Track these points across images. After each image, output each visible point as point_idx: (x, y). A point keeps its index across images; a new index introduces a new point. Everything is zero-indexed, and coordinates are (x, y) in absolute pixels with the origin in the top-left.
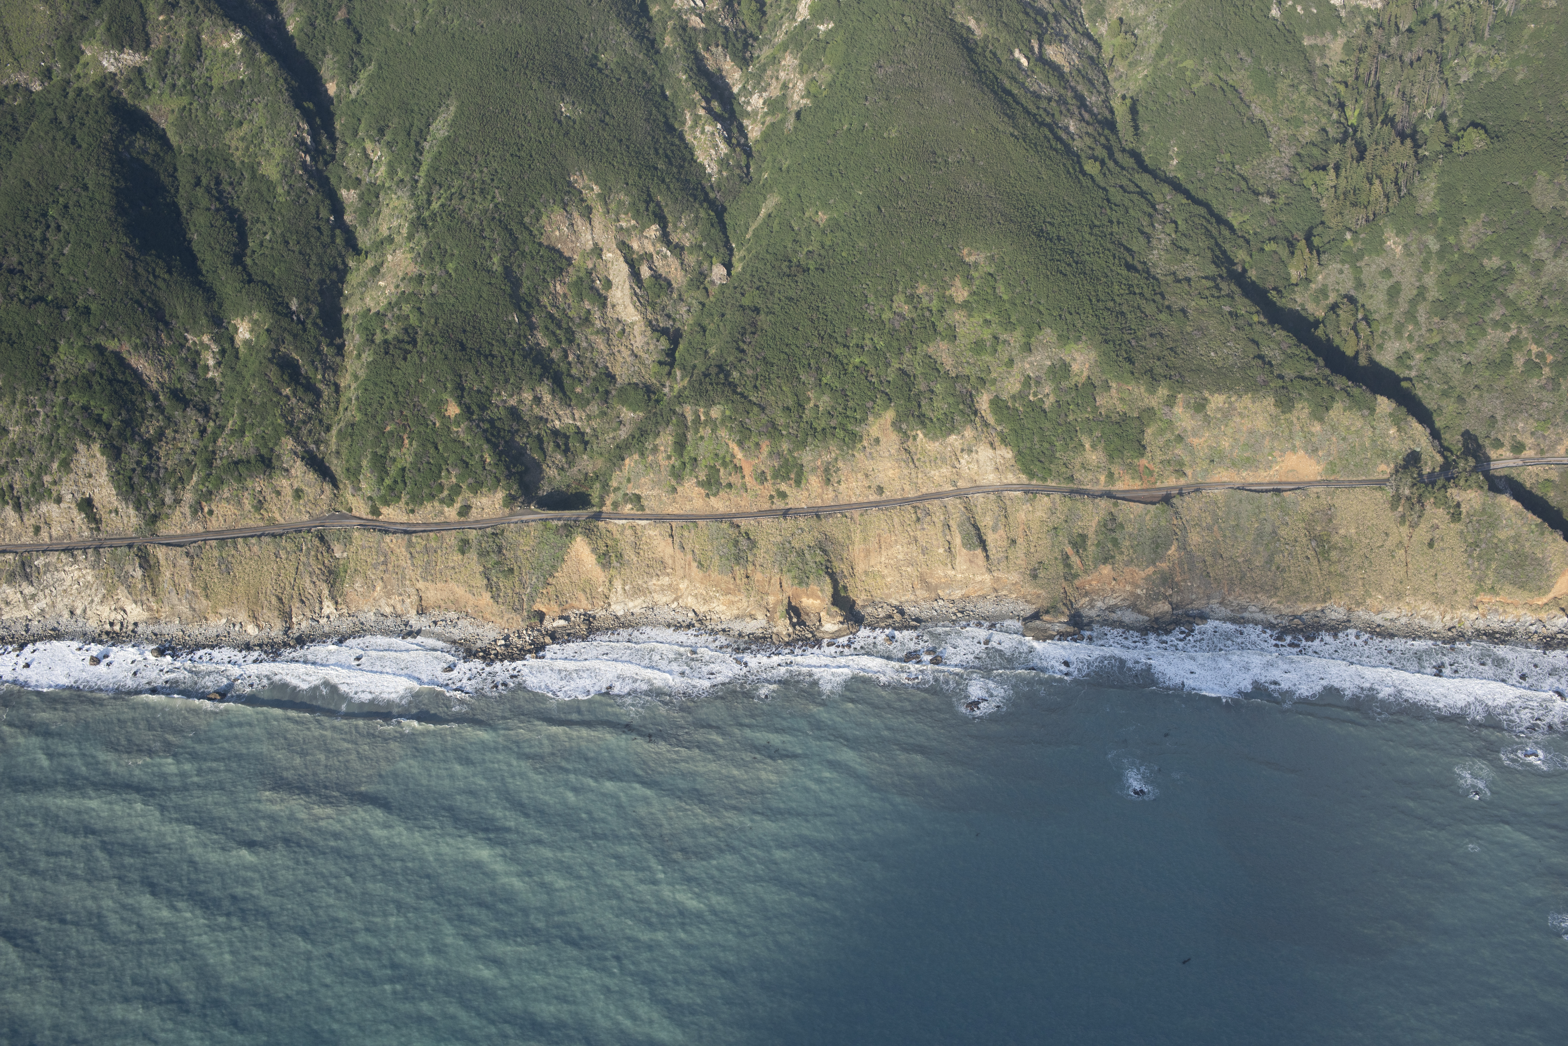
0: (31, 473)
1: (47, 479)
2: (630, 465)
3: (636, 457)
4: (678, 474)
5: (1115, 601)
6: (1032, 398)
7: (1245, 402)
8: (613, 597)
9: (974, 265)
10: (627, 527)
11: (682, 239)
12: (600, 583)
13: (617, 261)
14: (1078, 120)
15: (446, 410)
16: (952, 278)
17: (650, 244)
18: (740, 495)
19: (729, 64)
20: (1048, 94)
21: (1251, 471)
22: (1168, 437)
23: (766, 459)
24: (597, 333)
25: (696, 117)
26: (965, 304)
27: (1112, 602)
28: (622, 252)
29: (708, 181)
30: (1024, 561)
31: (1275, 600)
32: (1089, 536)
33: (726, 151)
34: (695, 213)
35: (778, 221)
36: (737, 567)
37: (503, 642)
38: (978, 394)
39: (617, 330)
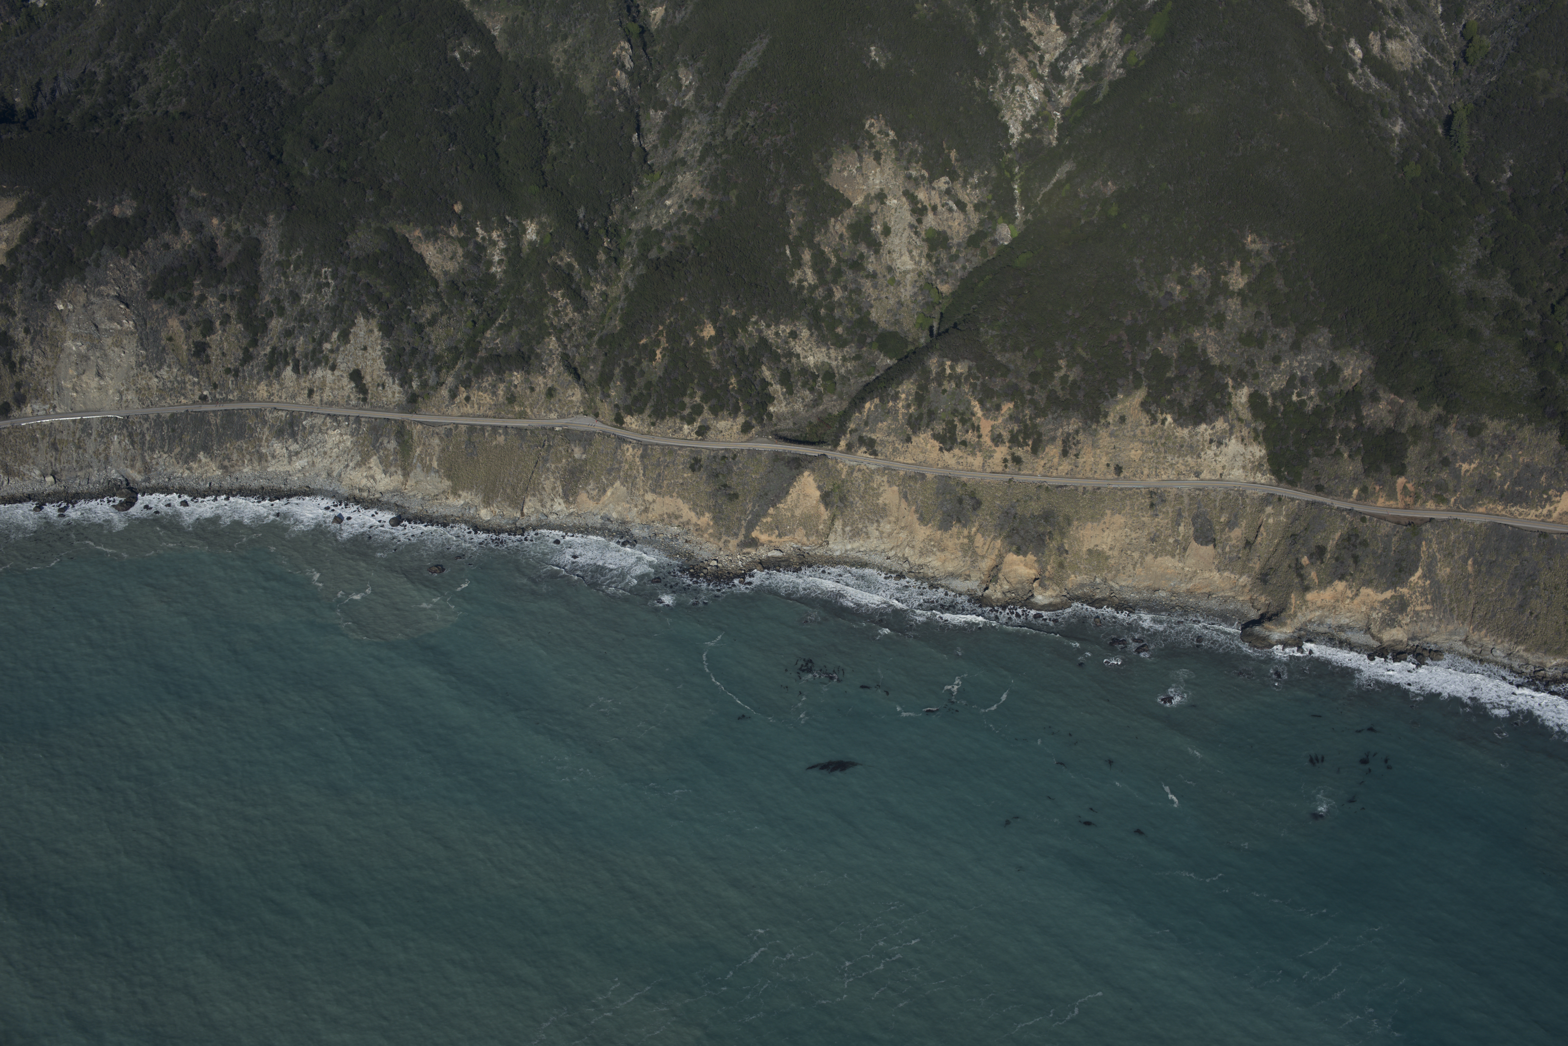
0: (314, 340)
1: (327, 346)
2: (870, 408)
3: (877, 401)
4: (915, 424)
5: (1347, 621)
6: (1294, 398)
7: (1527, 432)
8: (832, 537)
9: (1258, 253)
10: (857, 469)
11: (970, 196)
12: (821, 521)
13: (901, 208)
14: (1404, 120)
15: (702, 331)
16: (1231, 264)
17: (937, 195)
18: (973, 454)
19: (1054, 27)
20: (1376, 90)
21: (1521, 507)
22: (1435, 457)
23: (1005, 422)
24: (867, 277)
25: (1008, 78)
26: (1240, 293)
27: (1344, 621)
28: (907, 199)
29: (1009, 141)
30: (1256, 565)
31: (1523, 648)
32: (1329, 549)
33: (1033, 113)
34: (989, 170)
35: (1067, 187)
36: (958, 525)
37: (715, 563)
38: (1238, 386)
39: (889, 277)
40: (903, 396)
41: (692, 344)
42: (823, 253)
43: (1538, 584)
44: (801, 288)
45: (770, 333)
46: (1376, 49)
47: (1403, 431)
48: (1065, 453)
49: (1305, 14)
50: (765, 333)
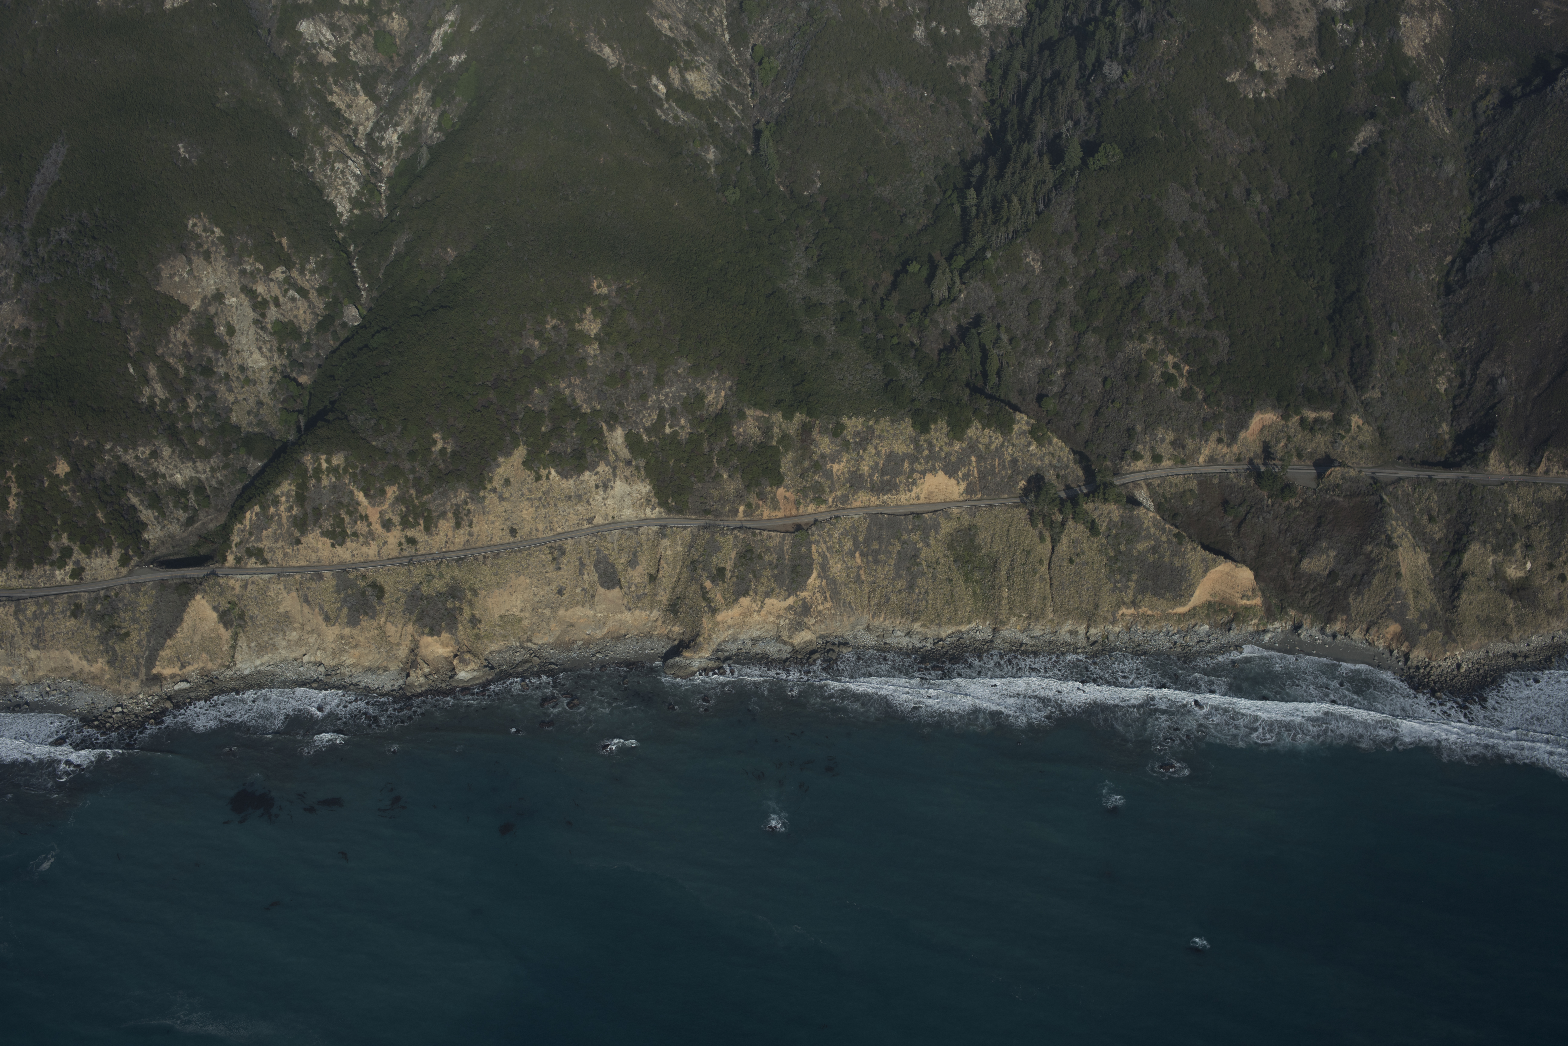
2: (251, 518)
3: (257, 508)
4: (302, 524)
5: (758, 633)
6: (668, 430)
7: (883, 425)
8: (238, 657)
9: (606, 297)
10: (250, 582)
11: (310, 280)
12: (224, 642)
13: (241, 305)
14: (716, 147)
15: (55, 468)
16: (583, 311)
17: (276, 287)
18: (366, 543)
19: (362, 99)
20: (684, 121)
21: (891, 494)
22: (807, 463)
23: (393, 505)
24: (220, 381)
25: (326, 155)
26: (597, 338)
27: (755, 634)
28: (246, 296)
29: (339, 220)
30: (664, 597)
31: (919, 624)
32: (728, 568)
33: (358, 188)
34: (324, 253)
35: (408, 259)
36: (366, 618)
37: (120, 709)
38: (612, 428)
39: (242, 377)
40: (283, 499)
41: (46, 484)
42: (168, 364)
43: (920, 563)
44: (152, 404)
45: (129, 458)
46: (677, 83)
47: (774, 443)
48: (458, 525)
49: (605, 57)
50: (123, 459)
